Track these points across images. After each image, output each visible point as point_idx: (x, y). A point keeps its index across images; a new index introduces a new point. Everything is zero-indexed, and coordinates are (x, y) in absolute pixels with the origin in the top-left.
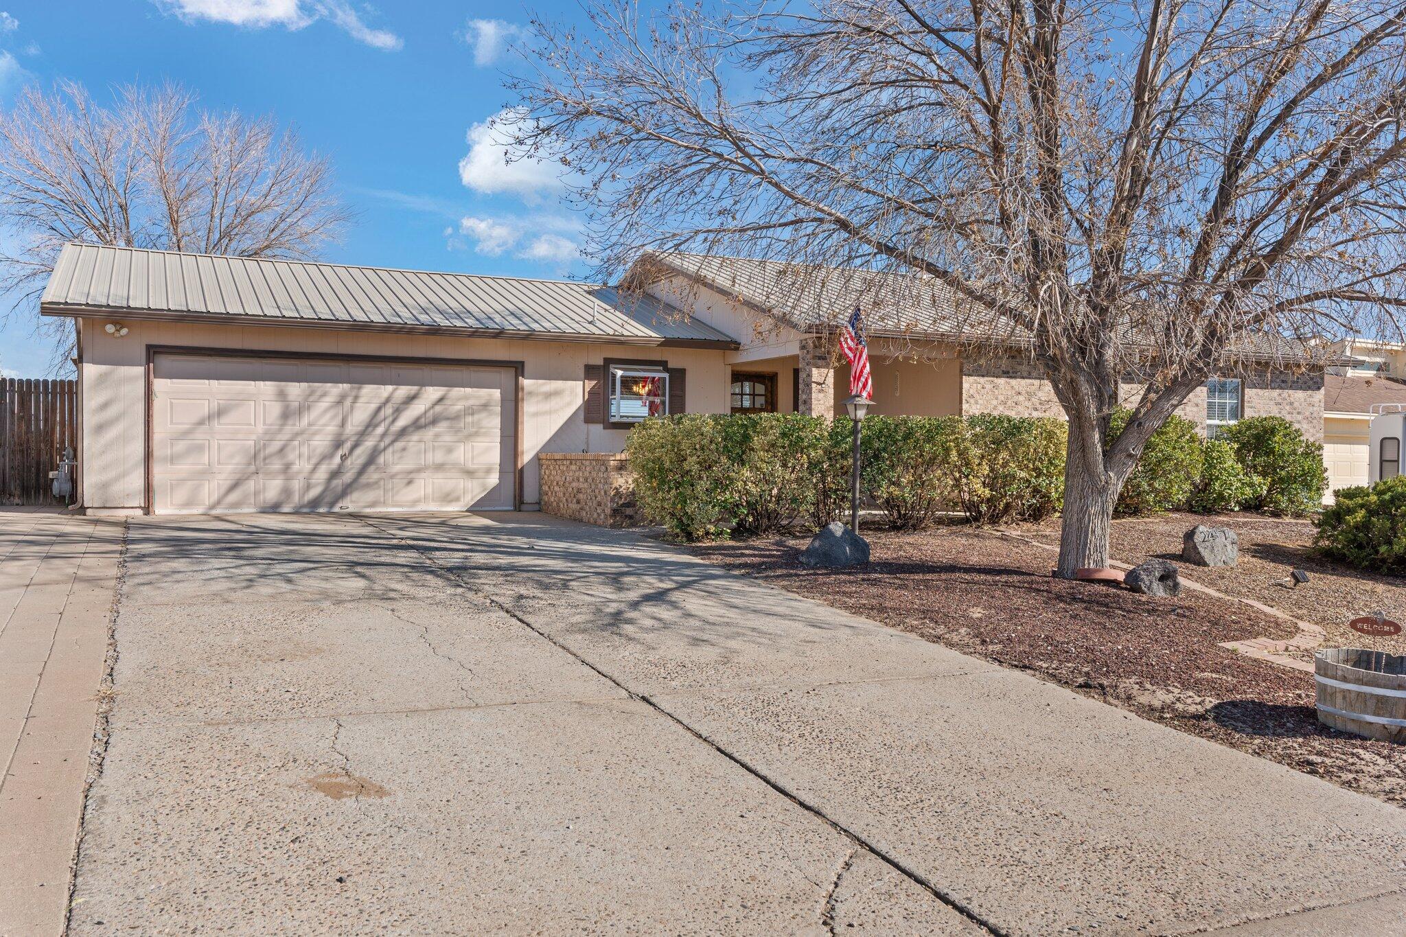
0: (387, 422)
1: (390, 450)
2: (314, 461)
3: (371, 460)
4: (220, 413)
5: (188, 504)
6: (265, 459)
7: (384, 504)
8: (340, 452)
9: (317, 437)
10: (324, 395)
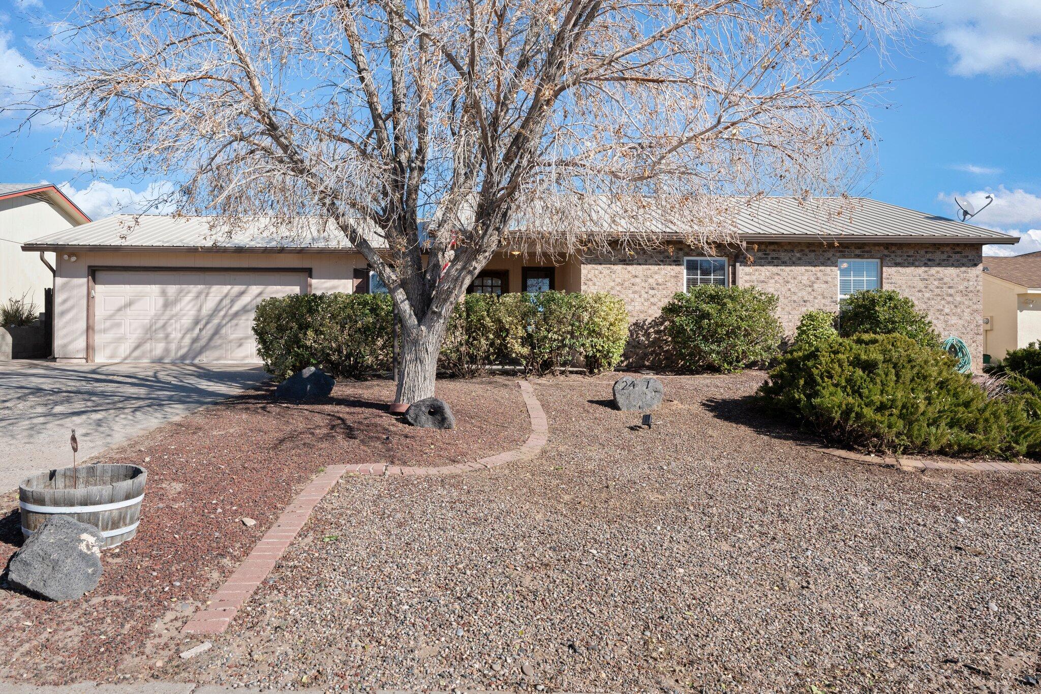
0: (227, 307)
1: (229, 325)
2: (183, 332)
3: (216, 332)
4: (130, 304)
5: (111, 357)
6: (155, 331)
7: (225, 358)
8: (199, 327)
9: (185, 318)
10: (189, 292)
